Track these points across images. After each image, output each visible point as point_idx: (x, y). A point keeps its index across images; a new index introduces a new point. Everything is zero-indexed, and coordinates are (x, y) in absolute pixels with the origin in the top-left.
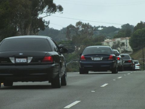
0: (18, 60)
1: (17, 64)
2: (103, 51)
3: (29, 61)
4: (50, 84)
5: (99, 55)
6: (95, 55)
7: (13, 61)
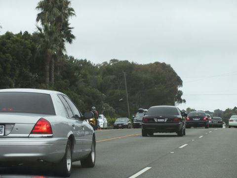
0: (159, 120)
1: (158, 122)
2: (200, 115)
3: (165, 121)
4: (177, 134)
5: (198, 117)
6: (195, 117)
7: (156, 121)
